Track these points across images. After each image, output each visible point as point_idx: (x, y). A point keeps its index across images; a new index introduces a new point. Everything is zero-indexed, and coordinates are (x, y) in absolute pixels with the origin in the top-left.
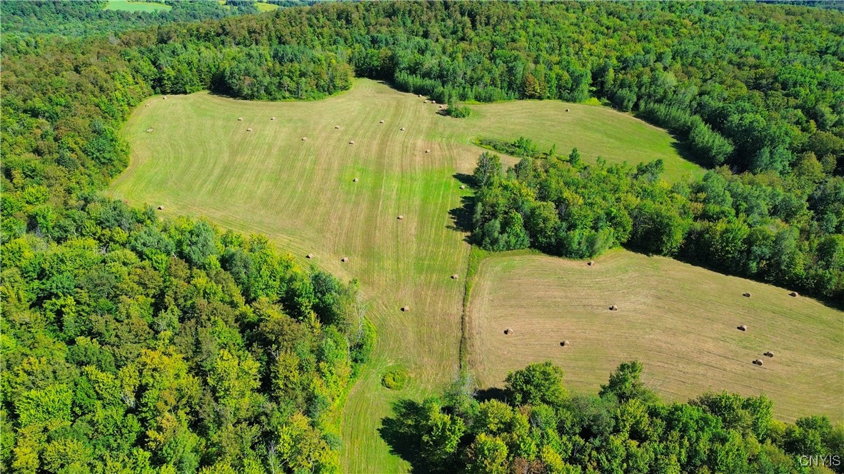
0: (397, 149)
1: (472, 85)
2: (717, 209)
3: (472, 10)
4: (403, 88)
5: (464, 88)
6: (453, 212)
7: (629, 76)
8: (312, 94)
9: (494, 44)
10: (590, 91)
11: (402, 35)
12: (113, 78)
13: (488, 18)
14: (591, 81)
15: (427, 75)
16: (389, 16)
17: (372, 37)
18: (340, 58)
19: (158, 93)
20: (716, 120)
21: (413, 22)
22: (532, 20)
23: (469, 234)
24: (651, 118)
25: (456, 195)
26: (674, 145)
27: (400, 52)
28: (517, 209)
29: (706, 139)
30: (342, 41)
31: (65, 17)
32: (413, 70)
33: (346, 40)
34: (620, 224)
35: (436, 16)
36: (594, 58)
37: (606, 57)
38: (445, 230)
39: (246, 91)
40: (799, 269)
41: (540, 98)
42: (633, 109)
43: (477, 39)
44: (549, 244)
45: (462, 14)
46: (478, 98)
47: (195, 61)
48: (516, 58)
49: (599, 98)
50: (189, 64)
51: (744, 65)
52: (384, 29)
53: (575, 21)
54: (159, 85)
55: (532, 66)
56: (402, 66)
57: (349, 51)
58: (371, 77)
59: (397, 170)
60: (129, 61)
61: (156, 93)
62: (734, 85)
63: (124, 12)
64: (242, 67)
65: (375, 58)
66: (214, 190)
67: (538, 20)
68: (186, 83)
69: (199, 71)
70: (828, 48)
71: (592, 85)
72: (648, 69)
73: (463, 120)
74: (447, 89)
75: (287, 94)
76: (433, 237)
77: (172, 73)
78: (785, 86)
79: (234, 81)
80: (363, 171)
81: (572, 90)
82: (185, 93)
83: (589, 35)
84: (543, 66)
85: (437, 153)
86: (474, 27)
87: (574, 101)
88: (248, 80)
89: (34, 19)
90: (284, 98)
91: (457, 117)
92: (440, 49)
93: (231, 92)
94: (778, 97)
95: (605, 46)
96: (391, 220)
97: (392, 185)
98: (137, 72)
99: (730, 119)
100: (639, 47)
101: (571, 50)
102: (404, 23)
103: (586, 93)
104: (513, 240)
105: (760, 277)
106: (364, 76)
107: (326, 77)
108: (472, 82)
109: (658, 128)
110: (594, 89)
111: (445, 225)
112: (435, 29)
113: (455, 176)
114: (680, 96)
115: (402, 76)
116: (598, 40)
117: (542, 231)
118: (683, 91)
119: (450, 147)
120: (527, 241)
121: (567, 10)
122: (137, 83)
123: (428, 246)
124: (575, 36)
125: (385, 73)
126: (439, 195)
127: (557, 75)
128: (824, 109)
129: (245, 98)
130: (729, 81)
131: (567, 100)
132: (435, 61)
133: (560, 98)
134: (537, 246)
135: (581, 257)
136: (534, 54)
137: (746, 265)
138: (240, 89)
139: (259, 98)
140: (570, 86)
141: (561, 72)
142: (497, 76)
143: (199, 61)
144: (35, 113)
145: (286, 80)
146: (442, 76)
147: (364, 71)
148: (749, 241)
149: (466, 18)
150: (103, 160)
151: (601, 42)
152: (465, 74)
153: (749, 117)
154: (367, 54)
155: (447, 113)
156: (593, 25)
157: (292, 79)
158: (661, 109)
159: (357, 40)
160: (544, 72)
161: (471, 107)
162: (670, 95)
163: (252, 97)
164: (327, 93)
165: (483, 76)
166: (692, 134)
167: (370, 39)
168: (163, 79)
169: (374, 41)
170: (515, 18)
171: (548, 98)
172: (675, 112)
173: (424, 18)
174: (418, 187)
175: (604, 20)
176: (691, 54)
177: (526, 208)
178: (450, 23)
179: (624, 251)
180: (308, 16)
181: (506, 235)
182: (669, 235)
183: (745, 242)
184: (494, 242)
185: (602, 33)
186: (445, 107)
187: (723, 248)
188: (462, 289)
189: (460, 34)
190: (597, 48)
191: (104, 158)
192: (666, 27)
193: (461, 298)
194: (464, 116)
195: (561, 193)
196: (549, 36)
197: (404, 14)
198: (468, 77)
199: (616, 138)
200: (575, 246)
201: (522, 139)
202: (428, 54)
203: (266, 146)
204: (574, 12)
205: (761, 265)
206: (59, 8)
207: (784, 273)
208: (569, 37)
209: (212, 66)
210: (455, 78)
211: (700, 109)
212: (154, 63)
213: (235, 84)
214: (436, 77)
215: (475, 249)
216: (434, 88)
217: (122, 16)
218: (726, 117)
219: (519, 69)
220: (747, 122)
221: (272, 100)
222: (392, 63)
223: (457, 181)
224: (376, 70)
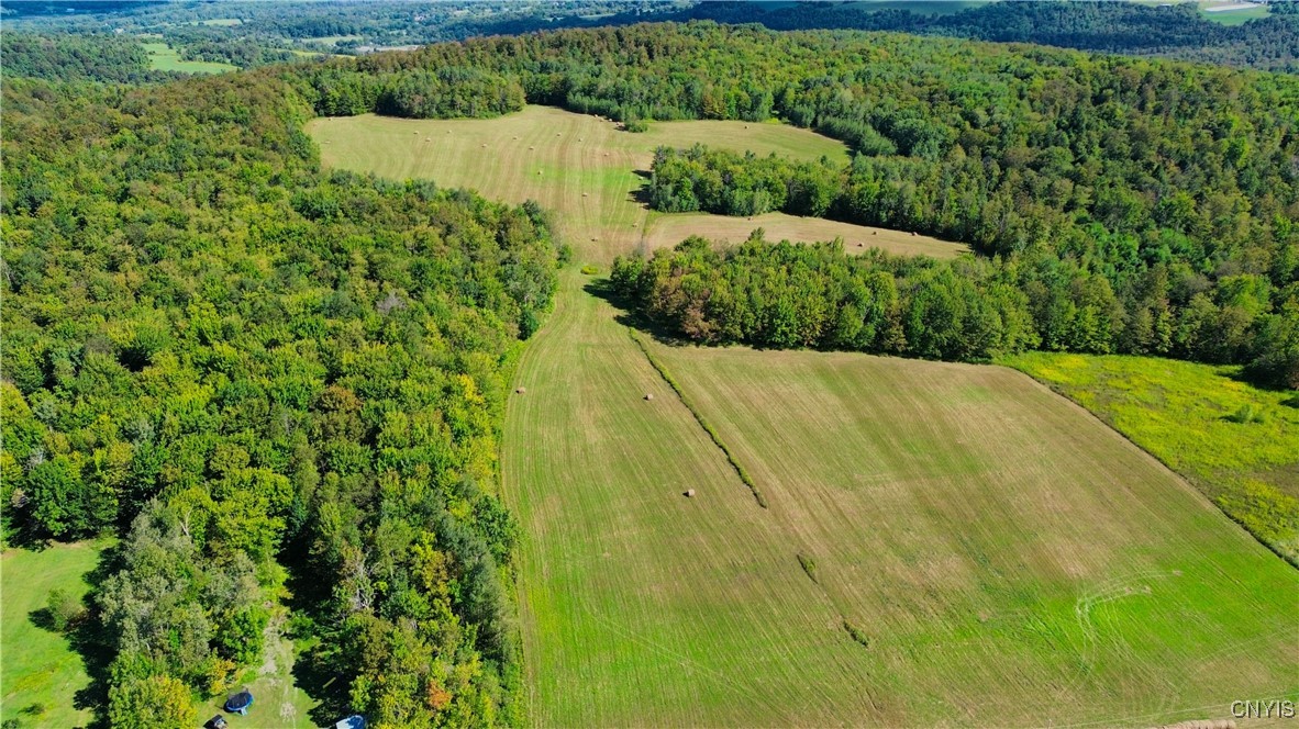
0: (577, 153)
1: (649, 105)
2: (860, 176)
3: (649, 42)
4: (578, 109)
5: (641, 107)
6: (633, 193)
7: (808, 95)
8: (485, 113)
10: (771, 113)
14: (773, 104)
15: (602, 96)
16: (556, 47)
18: (512, 83)
19: (321, 116)
20: (884, 127)
21: (583, 52)
22: (716, 50)
23: (647, 204)
24: (828, 131)
25: (637, 184)
27: (574, 76)
28: (689, 177)
32: (588, 92)
34: (777, 191)
35: (608, 47)
36: (776, 82)
37: (789, 80)
38: (626, 202)
39: (417, 109)
40: (919, 215)
41: (720, 118)
42: (811, 126)
43: (654, 66)
44: (716, 205)
45: (638, 45)
46: (656, 118)
47: (359, 84)
48: (694, 81)
49: (780, 119)
50: (352, 86)
51: (923, 83)
52: (552, 58)
53: (761, 51)
54: (323, 108)
55: (710, 86)
56: (575, 89)
58: (541, 103)
59: (579, 167)
60: (290, 83)
61: (319, 116)
62: (907, 99)
63: (178, 73)
64: (411, 87)
65: (545, 83)
67: (722, 50)
68: (351, 105)
69: (364, 93)
70: (1007, 68)
71: (775, 108)
72: (828, 88)
73: (641, 134)
74: (623, 109)
75: (459, 113)
76: (615, 205)
77: (337, 95)
78: (952, 97)
79: (404, 100)
80: (546, 168)
81: (752, 109)
82: (350, 114)
83: (774, 63)
84: (722, 87)
85: (616, 156)
86: (651, 57)
87: (754, 120)
88: (419, 99)
90: (456, 116)
91: (634, 131)
92: (615, 74)
93: (401, 112)
94: (944, 106)
95: (790, 72)
96: (576, 197)
97: (574, 177)
98: (300, 93)
99: (896, 124)
100: (824, 71)
101: (753, 74)
102: (573, 53)
103: (766, 112)
104: (684, 203)
105: (889, 225)
106: (534, 103)
107: (498, 97)
108: (649, 101)
109: (835, 140)
110: (777, 112)
111: (626, 199)
112: (609, 58)
113: (634, 172)
114: (855, 110)
115: (578, 99)
116: (783, 66)
117: (710, 196)
118: (858, 105)
119: (628, 153)
120: (697, 205)
122: (302, 104)
123: (612, 210)
124: (760, 64)
125: (557, 98)
126: (619, 182)
127: (736, 95)
128: (980, 112)
129: (415, 117)
130: (903, 97)
131: (748, 120)
132: (609, 82)
133: (741, 118)
134: (705, 208)
135: (743, 215)
136: (714, 77)
137: (878, 216)
138: (410, 108)
139: (430, 117)
140: (749, 106)
141: (740, 92)
142: (675, 95)
143: (363, 85)
145: (458, 98)
146: (619, 96)
147: (537, 97)
148: (880, 196)
149: (643, 48)
150: (304, 155)
151: (786, 68)
153: (910, 122)
154: (537, 79)
155: (626, 128)
156: (781, 54)
157: (463, 98)
158: (838, 123)
159: (525, 68)
160: (723, 92)
161: (648, 124)
162: (845, 111)
163: (423, 116)
164: (500, 113)
165: (660, 96)
166: (862, 140)
168: (328, 100)
169: (544, 68)
170: (696, 48)
171: (728, 118)
172: (849, 124)
173: (595, 49)
174: (600, 177)
175: (795, 50)
176: (874, 76)
177: (696, 177)
178: (624, 53)
179: (781, 214)
181: (678, 199)
182: (817, 196)
183: (876, 197)
184: (669, 204)
185: (789, 61)
186: (622, 124)
187: (860, 203)
188: (641, 231)
189: (636, 64)
190: (781, 74)
192: (856, 54)
193: (640, 234)
194: (641, 131)
195: (726, 165)
196: (732, 64)
197: (571, 48)
198: (644, 97)
199: (792, 148)
200: (737, 204)
202: (602, 77)
203: (449, 151)
204: (763, 44)
205: (890, 214)
206: (89, 67)
207: (907, 219)
208: (754, 64)
209: (377, 89)
210: (631, 97)
211: (873, 120)
212: (315, 86)
213: (405, 103)
214: (612, 97)
215: (653, 212)
216: (609, 107)
217: (177, 77)
218: (892, 123)
219: (697, 90)
220: (909, 124)
221: (444, 118)
222: (566, 85)
223: (636, 175)
224: (548, 96)
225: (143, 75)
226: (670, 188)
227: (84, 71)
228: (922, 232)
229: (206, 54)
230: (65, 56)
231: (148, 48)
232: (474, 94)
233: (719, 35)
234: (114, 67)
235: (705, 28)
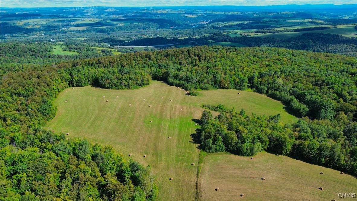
0: (169, 109)
2: (305, 135)
3: (199, 54)
4: (171, 84)
5: (196, 84)
6: (193, 135)
7: (263, 80)
8: (134, 87)
9: (208, 67)
10: (248, 86)
11: (171, 64)
12: (53, 81)
13: (205, 57)
14: (248, 82)
15: (181, 79)
16: (166, 56)
17: (159, 64)
18: (146, 73)
19: (71, 87)
20: (301, 98)
21: (175, 59)
22: (223, 58)
23: (199, 145)
24: (273, 97)
25: (193, 128)
26: (284, 108)
27: (170, 70)
28: (220, 134)
29: (297, 105)
30: (147, 66)
31: (35, 57)
32: (175, 77)
33: (148, 66)
34: (264, 141)
35: (184, 57)
36: (249, 73)
37: (254, 72)
38: (189, 143)
39: (107, 85)
40: (343, 162)
41: (227, 88)
42: (266, 93)
43: (201, 65)
44: (234, 150)
45: (195, 56)
46: (202, 88)
47: (87, 74)
48: (217, 73)
49: (252, 89)
50: (84, 75)
51: (310, 76)
52: (164, 62)
53: (240, 58)
54: (71, 84)
55: (223, 76)
56: (171, 76)
57: (150, 70)
58: (158, 80)
59: (168, 118)
60: (60, 74)
61: (70, 87)
62: (307, 84)
63: (60, 55)
64: (106, 76)
65: (160, 73)
66: (91, 126)
67: (225, 58)
68: (83, 82)
69: (88, 78)
70: (344, 70)
71: (248, 83)
72: (271, 77)
73: (196, 97)
74: (189, 85)
75: (124, 87)
76: (183, 146)
77: (77, 79)
78: (328, 84)
79: (102, 81)
80: (154, 118)
81: (240, 85)
82: (82, 86)
83: (246, 64)
84: (228, 76)
85: (185, 110)
86: (200, 61)
87: (241, 89)
88: (108, 81)
89: (23, 58)
90: (122, 88)
91: (193, 96)
92: (186, 69)
93: (101, 86)
94: (325, 89)
95: (253, 68)
96: (166, 139)
97: (166, 124)
98: (63, 78)
99: (306, 97)
100: (267, 69)
101: (239, 70)
102: (172, 59)
103: (246, 86)
104: (218, 148)
105: (326, 165)
106: (155, 80)
108: (199, 82)
109: (277, 101)
110: (250, 85)
111: (189, 141)
112: (184, 62)
113: (192, 120)
114: (285, 88)
115: (171, 80)
116: (250, 66)
117: (231, 144)
118: (286, 86)
119: (190, 108)
120: (224, 148)
121: (237, 54)
122: (62, 83)
123: (182, 150)
124: (241, 64)
125: (164, 78)
126: (186, 128)
127: (234, 79)
128: (345, 93)
129: (106, 88)
130: (304, 82)
131: (239, 90)
132: (184, 74)
133: (236, 88)
134: (228, 150)
135: (248, 156)
136: (224, 71)
137: (320, 160)
138: (104, 85)
139: (112, 88)
140: (239, 84)
141: (235, 78)
142: (209, 80)
143: (89, 74)
144: (19, 95)
145: (124, 81)
146: (187, 80)
147: (156, 78)
148: (320, 149)
149: (197, 57)
150: (45, 114)
151: (251, 67)
152: (196, 79)
153: (314, 97)
154: (157, 71)
155: (189, 94)
156: (248, 60)
157: (126, 81)
158: (278, 93)
159: (153, 66)
160: (228, 78)
161: (199, 92)
162: (281, 88)
163: (109, 88)
164: (140, 86)
165: (204, 80)
166: (291, 103)
167: (158, 65)
168: (73, 81)
169: (160, 66)
170: (216, 57)
171: (231, 88)
172: (283, 94)
173: (180, 57)
174: (177, 124)
175: (252, 58)
176: (288, 71)
177: (223, 133)
178: (190, 59)
179: (266, 153)
180: (134, 56)
181: (215, 145)
182: (285, 146)
183: (318, 149)
184: (210, 148)
185: (251, 63)
186: (188, 92)
187: (309, 152)
188: (196, 170)
189: (194, 63)
190: (250, 69)
191: (46, 113)
192: (277, 61)
193: (196, 174)
194: (196, 96)
195: (238, 127)
196: (230, 64)
197: (172, 56)
199: (260, 105)
200: (245, 151)
201: (220, 105)
202: (181, 71)
203: (114, 108)
204: (240, 55)
205: (326, 160)
206: (34, 53)
207: (337, 163)
208: (238, 65)
209: (93, 76)
210: (192, 80)
211: (294, 93)
212: (70, 75)
213: (102, 83)
214: (184, 80)
215: (202, 151)
216: (184, 84)
217: (59, 57)
218: (304, 96)
219: (218, 77)
220: (314, 99)
221: (117, 89)
222: (167, 74)
223: (194, 122)
224: (160, 77)
225: (49, 56)
226: (211, 141)
227: (31, 54)
228: (346, 172)
229: (70, 49)
230: (27, 50)
231: (54, 47)
232: (130, 79)
233: (224, 51)
234: (41, 53)
235: (218, 49)
